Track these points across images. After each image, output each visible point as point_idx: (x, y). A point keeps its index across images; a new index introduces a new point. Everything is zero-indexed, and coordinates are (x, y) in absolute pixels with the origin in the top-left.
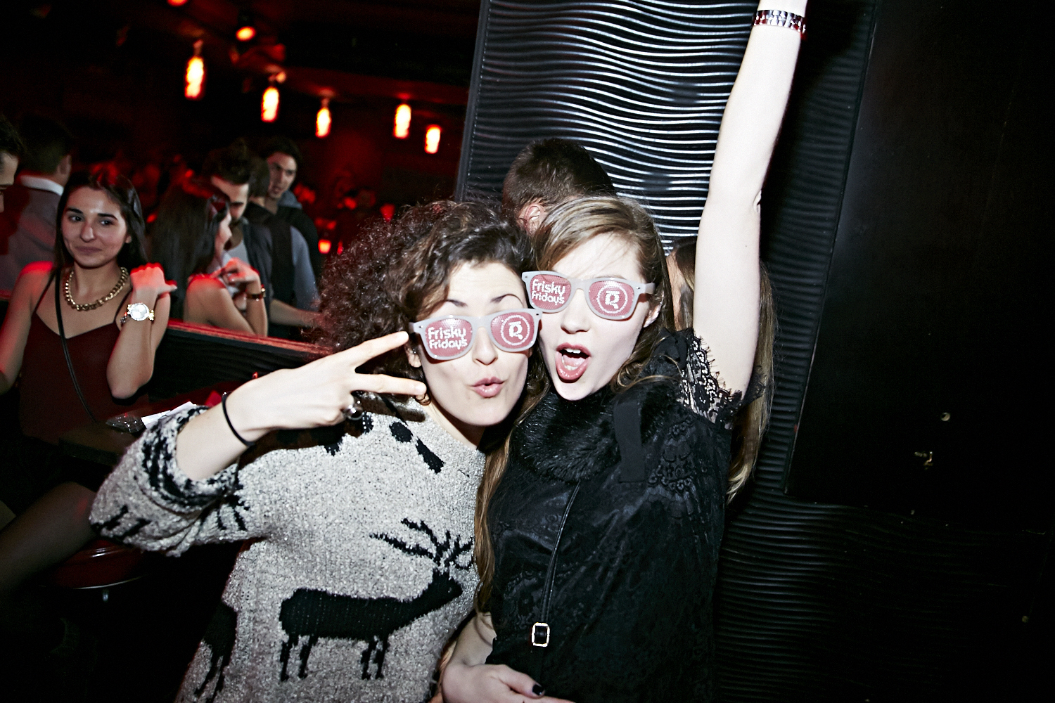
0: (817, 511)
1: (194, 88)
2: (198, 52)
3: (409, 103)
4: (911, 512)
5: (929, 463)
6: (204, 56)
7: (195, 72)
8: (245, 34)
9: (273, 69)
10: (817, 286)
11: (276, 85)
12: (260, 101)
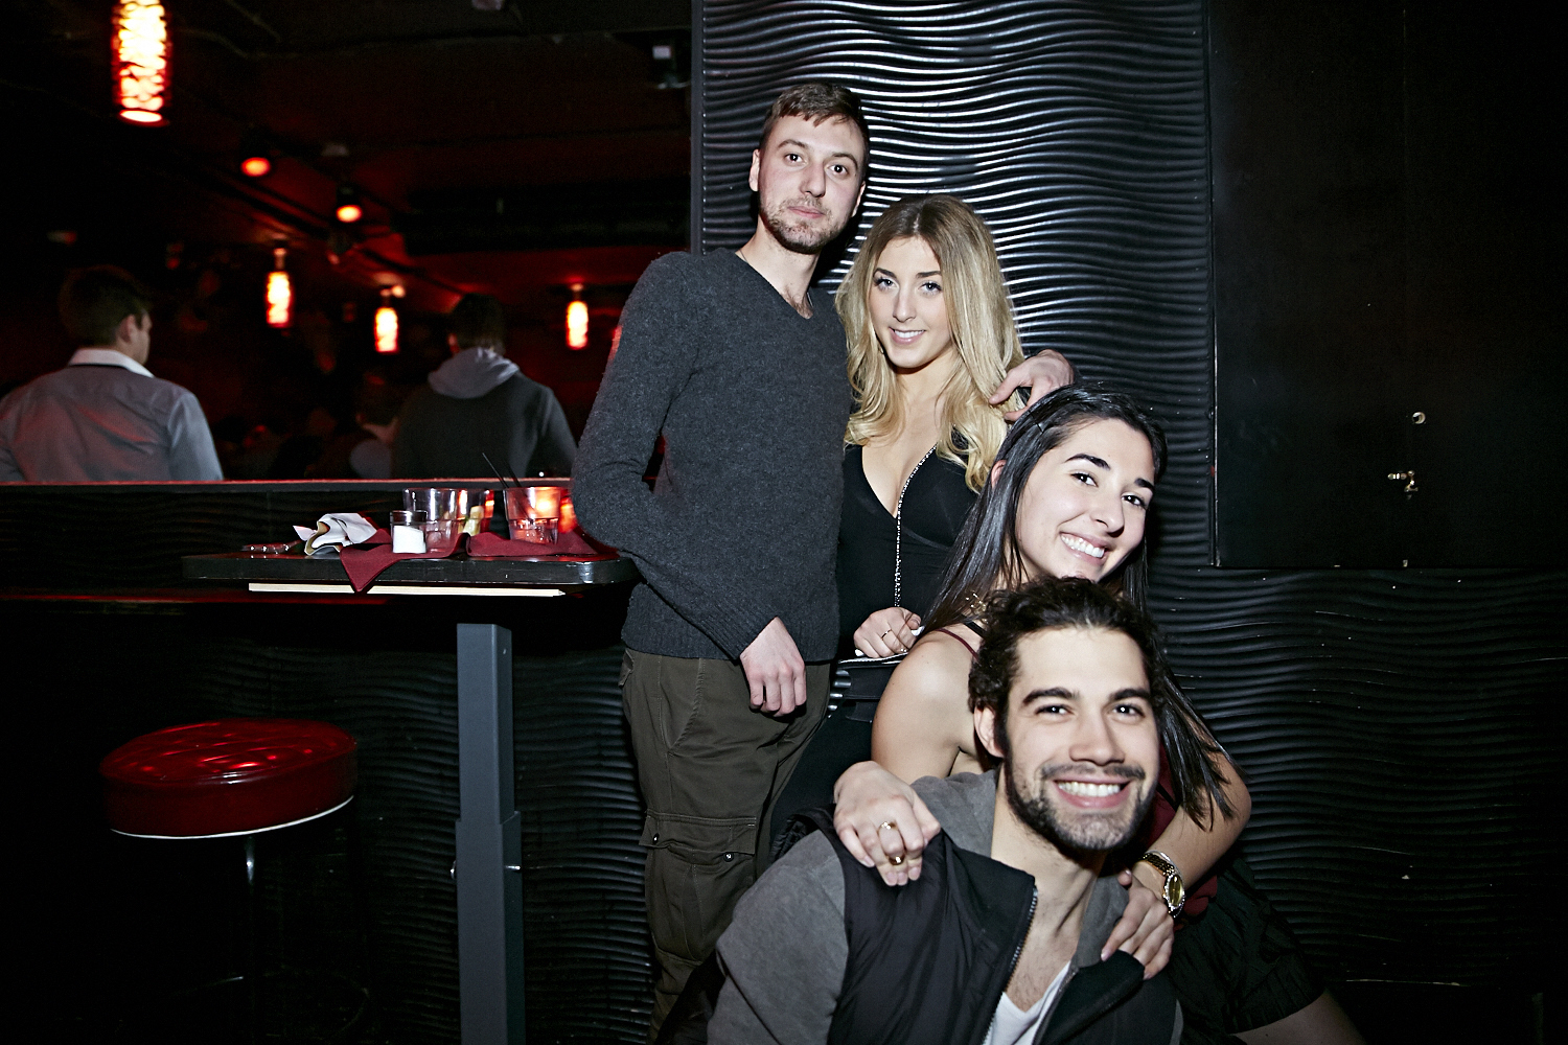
0: (1269, 589)
1: (279, 314)
2: (280, 264)
3: (583, 297)
4: (1403, 564)
5: (1411, 487)
6: (289, 269)
7: (279, 291)
8: (348, 214)
9: (386, 278)
10: (1202, 268)
11: (393, 303)
12: (372, 324)
